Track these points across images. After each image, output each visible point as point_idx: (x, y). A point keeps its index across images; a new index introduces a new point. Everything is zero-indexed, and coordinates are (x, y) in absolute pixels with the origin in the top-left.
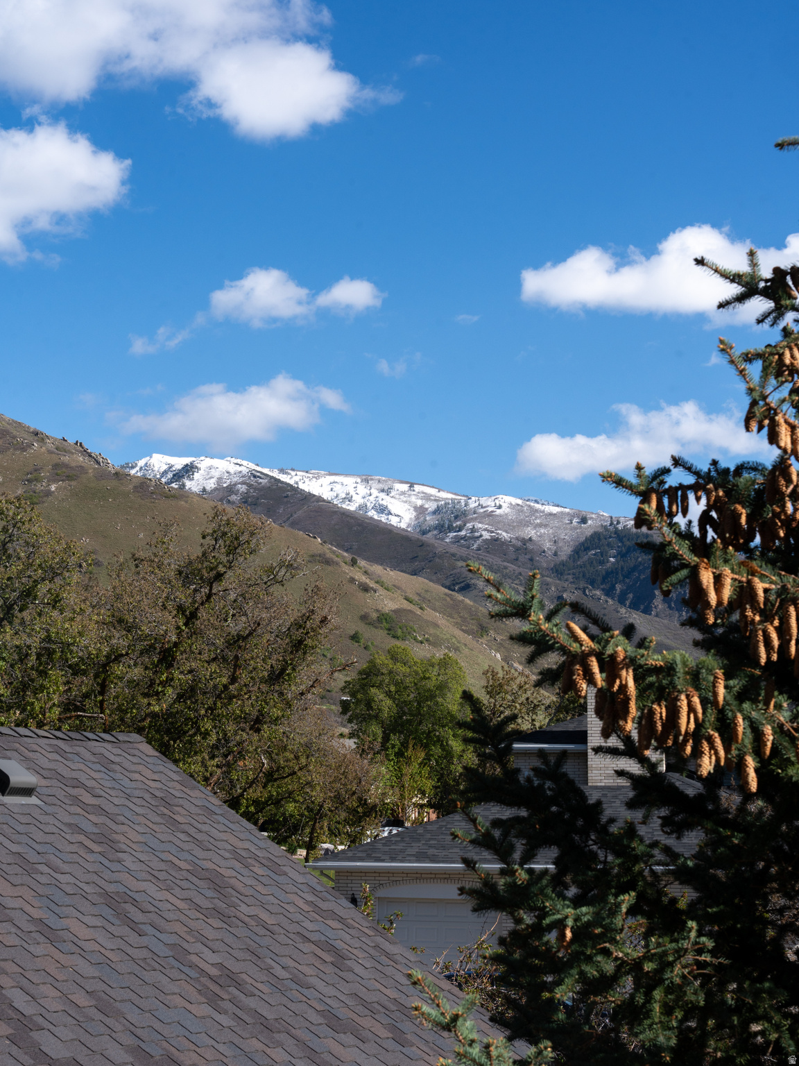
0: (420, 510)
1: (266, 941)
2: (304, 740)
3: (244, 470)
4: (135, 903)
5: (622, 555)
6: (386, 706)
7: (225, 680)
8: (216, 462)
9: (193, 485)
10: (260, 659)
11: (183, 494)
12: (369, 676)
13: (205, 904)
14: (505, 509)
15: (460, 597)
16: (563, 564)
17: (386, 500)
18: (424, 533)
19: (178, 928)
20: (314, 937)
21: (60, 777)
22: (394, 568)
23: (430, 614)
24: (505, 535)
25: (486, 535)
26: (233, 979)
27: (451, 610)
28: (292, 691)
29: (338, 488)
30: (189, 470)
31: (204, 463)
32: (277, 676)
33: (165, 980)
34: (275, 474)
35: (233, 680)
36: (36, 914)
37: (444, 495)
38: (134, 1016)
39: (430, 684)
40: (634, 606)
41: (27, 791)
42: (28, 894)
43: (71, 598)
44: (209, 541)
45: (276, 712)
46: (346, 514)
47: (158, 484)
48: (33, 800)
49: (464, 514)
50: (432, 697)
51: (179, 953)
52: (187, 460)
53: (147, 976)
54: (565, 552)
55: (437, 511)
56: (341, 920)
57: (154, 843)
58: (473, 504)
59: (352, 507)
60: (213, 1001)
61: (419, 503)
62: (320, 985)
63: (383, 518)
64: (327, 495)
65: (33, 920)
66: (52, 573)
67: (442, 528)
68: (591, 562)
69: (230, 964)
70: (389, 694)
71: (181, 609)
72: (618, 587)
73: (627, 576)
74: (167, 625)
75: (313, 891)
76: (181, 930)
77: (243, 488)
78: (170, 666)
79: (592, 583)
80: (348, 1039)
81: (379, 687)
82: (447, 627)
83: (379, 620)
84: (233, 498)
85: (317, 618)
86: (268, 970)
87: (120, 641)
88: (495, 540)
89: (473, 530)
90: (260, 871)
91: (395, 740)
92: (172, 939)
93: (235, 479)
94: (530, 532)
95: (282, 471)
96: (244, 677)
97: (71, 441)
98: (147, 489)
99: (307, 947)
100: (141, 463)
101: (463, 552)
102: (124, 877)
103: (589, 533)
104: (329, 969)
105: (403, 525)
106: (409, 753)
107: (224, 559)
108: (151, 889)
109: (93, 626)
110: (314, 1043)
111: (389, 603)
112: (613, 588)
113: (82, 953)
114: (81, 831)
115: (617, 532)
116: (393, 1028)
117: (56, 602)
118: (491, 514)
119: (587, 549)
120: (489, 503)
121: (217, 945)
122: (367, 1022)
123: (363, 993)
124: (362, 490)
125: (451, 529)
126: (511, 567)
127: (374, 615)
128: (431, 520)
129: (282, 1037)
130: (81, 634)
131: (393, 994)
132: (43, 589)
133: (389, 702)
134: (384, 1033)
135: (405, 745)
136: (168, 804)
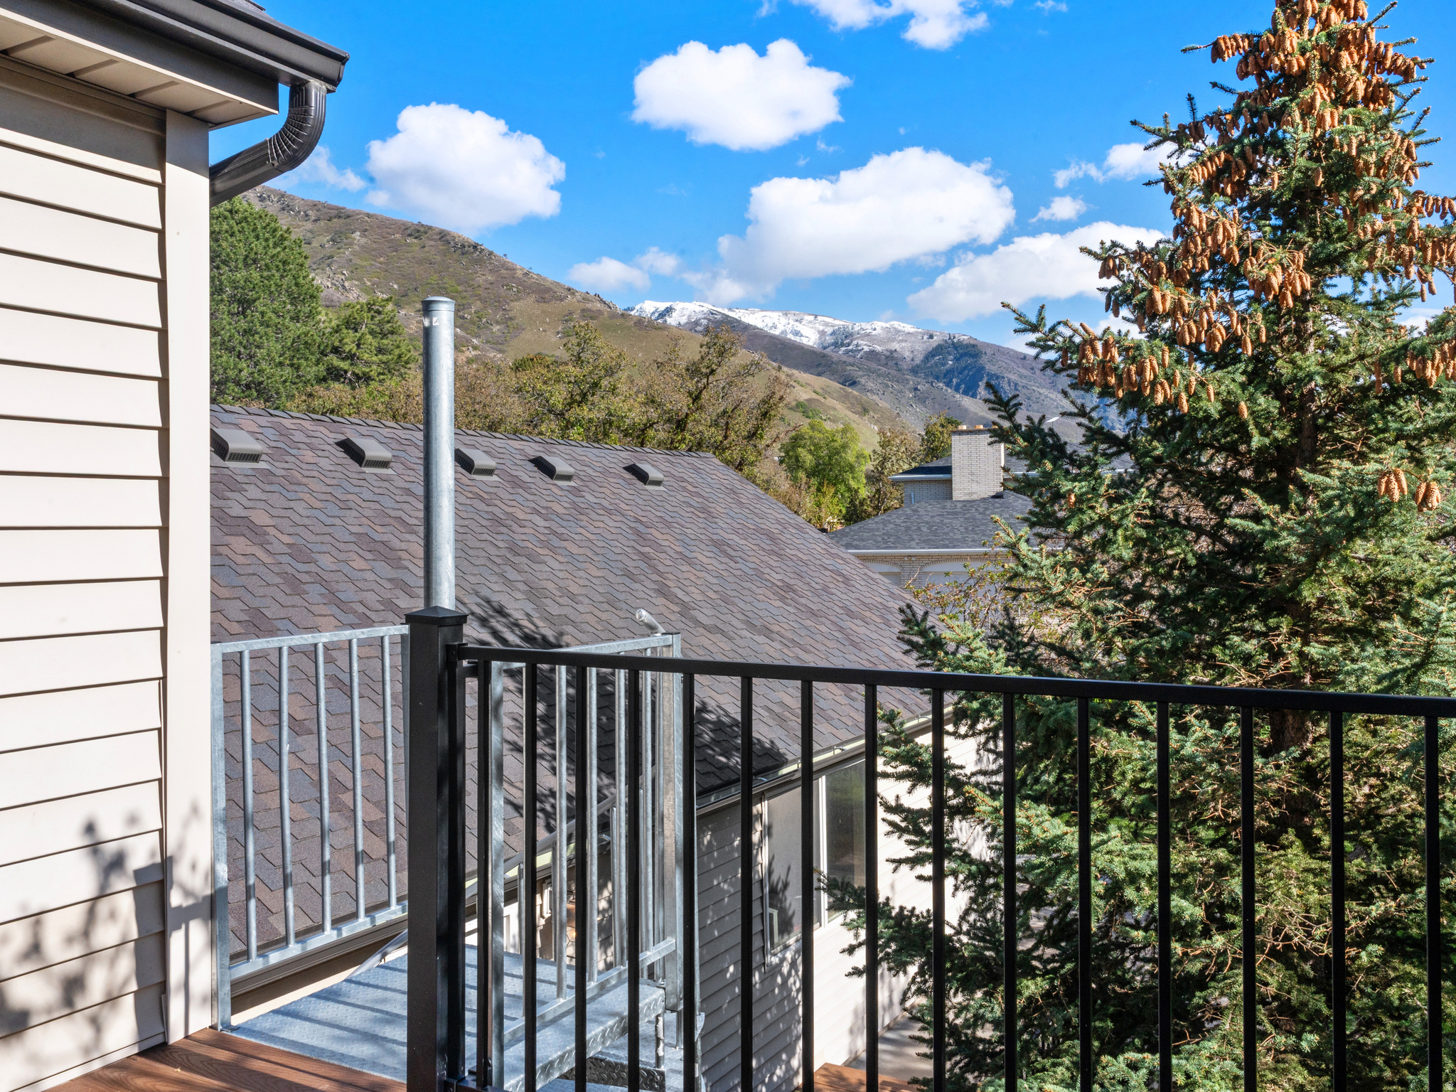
0: (822, 333)
1: (804, 569)
2: (766, 478)
3: (705, 310)
4: (729, 545)
5: (957, 359)
6: (808, 459)
7: (720, 438)
8: (686, 305)
9: (672, 320)
10: (742, 424)
11: (665, 327)
12: (796, 441)
13: (767, 548)
14: (879, 331)
15: (850, 390)
16: (918, 366)
17: (799, 327)
18: (825, 348)
19: (755, 559)
20: (831, 567)
21: (673, 476)
22: (805, 371)
23: (830, 402)
24: (878, 348)
25: (866, 349)
26: (789, 588)
27: (844, 398)
28: (762, 444)
29: (767, 320)
30: (669, 311)
31: (678, 306)
32: (752, 435)
33: (754, 588)
34: (726, 312)
35: (726, 437)
36: (678, 549)
37: (837, 322)
38: (742, 605)
39: (836, 445)
40: (965, 393)
41: (658, 483)
42: (671, 539)
43: (622, 388)
44: (704, 349)
45: (752, 458)
46: (773, 337)
47: (650, 321)
48: (661, 488)
49: (851, 335)
50: (838, 453)
51: (759, 574)
52: (667, 304)
53: (744, 584)
54: (919, 359)
55: (833, 333)
56: (843, 559)
57: (732, 514)
58: (857, 328)
59: (777, 332)
60: (783, 599)
61: (821, 328)
62: (839, 594)
63: (797, 339)
64: (760, 325)
65: (677, 552)
66: (610, 372)
67: (836, 345)
68: (936, 364)
69: (787, 580)
70: (810, 452)
71: (690, 394)
72: (955, 381)
73: (960, 373)
74: (681, 403)
75: (825, 543)
76: (757, 561)
77: (705, 322)
78: (683, 430)
79: (937, 378)
80: (859, 622)
81: (804, 447)
82: (842, 410)
83: (797, 406)
84: (699, 328)
85: (777, 396)
86: (808, 584)
87: (653, 414)
88: (872, 352)
89: (857, 345)
90: (794, 531)
91: (814, 481)
92: (753, 566)
93: (700, 316)
94: (895, 346)
95: (730, 309)
96: (732, 436)
97: (592, 294)
98: (643, 325)
99: (827, 573)
100: (638, 307)
101: (851, 360)
102: (720, 531)
103: (934, 345)
104: (842, 585)
105: (811, 344)
106: (824, 489)
107: (715, 360)
108: (736, 539)
109: (636, 405)
110: (841, 623)
111: (803, 395)
112: (951, 381)
113: (707, 571)
114: (692, 506)
115: (953, 343)
116: (882, 617)
117: (613, 390)
118: (868, 335)
119: (933, 356)
120: (867, 327)
121: (778, 570)
122: (868, 614)
123: (862, 598)
124: (783, 320)
125: (842, 345)
126: (883, 369)
127: (794, 403)
128: (829, 340)
129: (823, 620)
130: (629, 410)
131: (880, 600)
132: (604, 383)
133: (810, 457)
134: (878, 620)
135: (821, 484)
136: (735, 493)
